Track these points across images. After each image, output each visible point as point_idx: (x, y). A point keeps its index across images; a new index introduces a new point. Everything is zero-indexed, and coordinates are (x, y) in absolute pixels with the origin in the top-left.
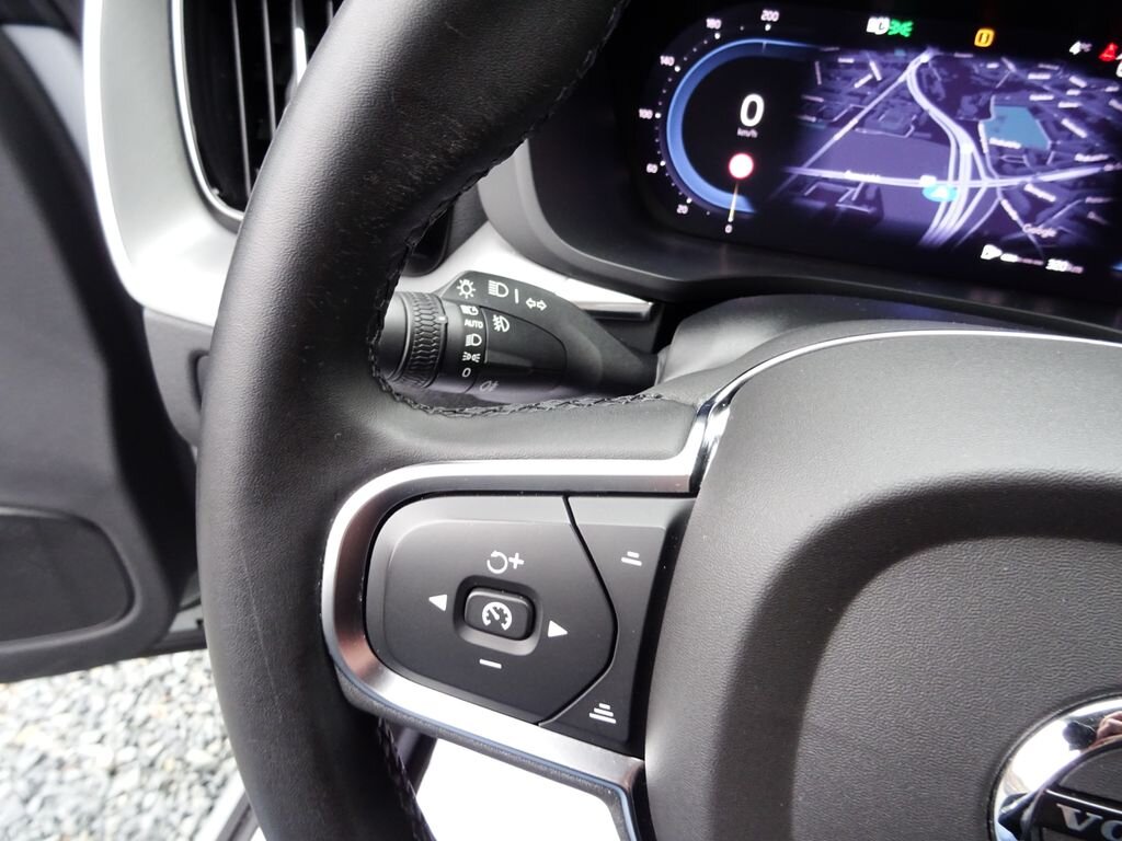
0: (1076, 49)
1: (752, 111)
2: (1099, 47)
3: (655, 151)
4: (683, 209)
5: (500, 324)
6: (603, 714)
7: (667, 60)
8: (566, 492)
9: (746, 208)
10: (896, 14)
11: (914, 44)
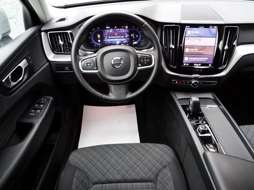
0: (123, 27)
1: (99, 36)
2: (124, 27)
3: (91, 41)
4: (95, 46)
5: (83, 54)
6: (95, 68)
7: (90, 33)
8: (90, 58)
9: (101, 45)
10: (109, 27)
11: (111, 28)
